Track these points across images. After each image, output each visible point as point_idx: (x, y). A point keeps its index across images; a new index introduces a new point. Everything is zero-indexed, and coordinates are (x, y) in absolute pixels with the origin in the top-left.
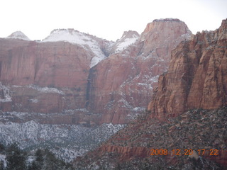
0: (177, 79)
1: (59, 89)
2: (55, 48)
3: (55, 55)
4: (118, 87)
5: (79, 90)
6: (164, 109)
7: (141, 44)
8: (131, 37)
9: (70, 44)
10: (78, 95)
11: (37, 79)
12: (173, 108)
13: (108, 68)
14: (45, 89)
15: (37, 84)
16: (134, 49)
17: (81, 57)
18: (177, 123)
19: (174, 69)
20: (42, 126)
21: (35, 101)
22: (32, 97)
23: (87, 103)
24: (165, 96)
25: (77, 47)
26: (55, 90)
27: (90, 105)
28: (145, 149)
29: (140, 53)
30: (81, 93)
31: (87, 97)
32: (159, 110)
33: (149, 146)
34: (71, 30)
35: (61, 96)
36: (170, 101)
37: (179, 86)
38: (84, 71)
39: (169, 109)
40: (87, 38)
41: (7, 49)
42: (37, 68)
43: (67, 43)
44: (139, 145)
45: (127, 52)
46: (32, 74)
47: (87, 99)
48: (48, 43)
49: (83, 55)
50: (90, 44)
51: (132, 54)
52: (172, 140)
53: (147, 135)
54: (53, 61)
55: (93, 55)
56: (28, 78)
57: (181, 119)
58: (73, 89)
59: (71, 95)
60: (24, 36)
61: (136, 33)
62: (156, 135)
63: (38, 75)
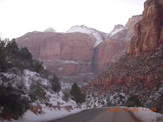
0: (150, 22)
1: (75, 61)
2: (72, 37)
3: (72, 40)
4: (111, 57)
5: (88, 61)
6: (140, 48)
7: (125, 31)
8: (119, 28)
9: (82, 33)
10: (87, 64)
11: (62, 56)
12: (147, 46)
13: (105, 47)
14: (67, 62)
15: (62, 58)
16: (121, 33)
17: (88, 41)
18: (152, 55)
19: (147, 15)
20: (65, 84)
21: (61, 69)
22: (59, 67)
23: (93, 69)
24: (140, 38)
25: (86, 35)
26: (73, 62)
27: (95, 70)
28: (124, 78)
29: (125, 36)
30: (89, 63)
31: (93, 65)
32: (136, 50)
33: (128, 75)
34: (82, 26)
35: (77, 65)
36: (145, 40)
37: (152, 26)
38: (90, 49)
39: (145, 47)
40: (92, 31)
41: (43, 38)
42: (62, 49)
43: (80, 33)
44: (119, 75)
45: (117, 36)
46: (59, 53)
47: (93, 66)
48: (68, 33)
49: (90, 40)
50: (94, 34)
51: (120, 37)
52: (148, 67)
53: (126, 67)
54: (71, 44)
55: (96, 40)
56: (56, 55)
57: (155, 52)
58: (84, 61)
59: (83, 64)
60: (54, 30)
61: (122, 26)
62: (134, 66)
63: (63, 53)
